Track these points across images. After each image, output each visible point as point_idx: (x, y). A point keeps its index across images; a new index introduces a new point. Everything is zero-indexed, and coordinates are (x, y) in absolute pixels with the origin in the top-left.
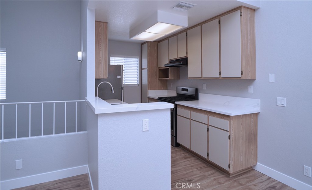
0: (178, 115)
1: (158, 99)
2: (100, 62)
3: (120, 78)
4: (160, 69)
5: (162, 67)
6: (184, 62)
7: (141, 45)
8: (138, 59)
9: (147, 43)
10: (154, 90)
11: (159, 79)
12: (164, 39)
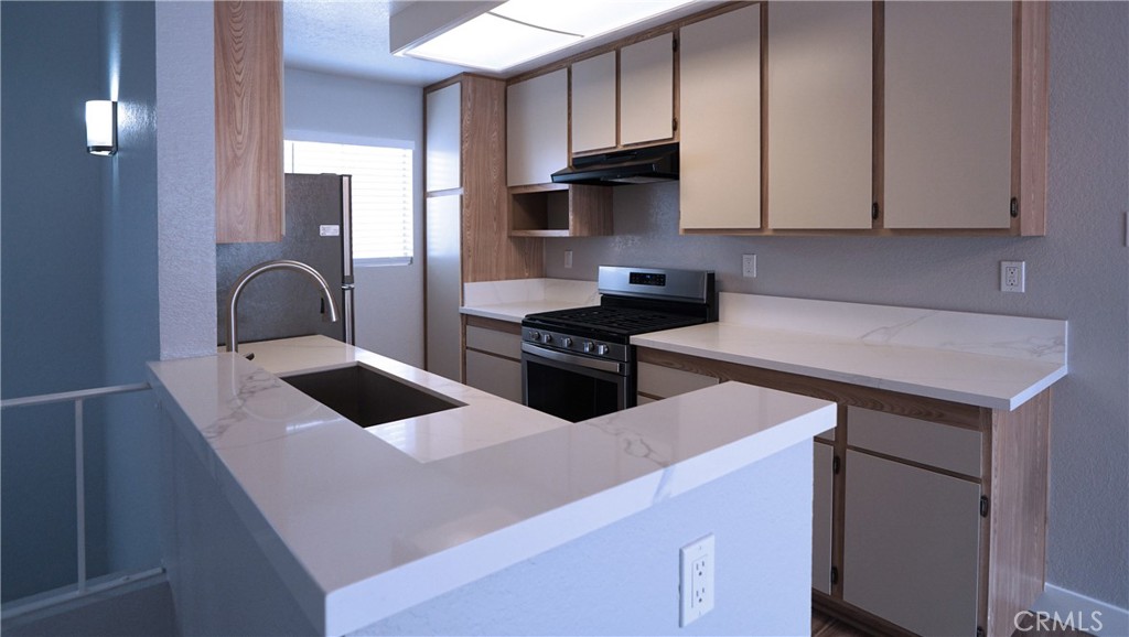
0: (642, 394)
1: (525, 323)
2: (235, 156)
3: (338, 234)
4: (515, 196)
5: (526, 186)
6: (661, 162)
7: (422, 91)
8: (409, 153)
9: (458, 85)
10: (491, 280)
11: (510, 237)
12: (540, 69)
